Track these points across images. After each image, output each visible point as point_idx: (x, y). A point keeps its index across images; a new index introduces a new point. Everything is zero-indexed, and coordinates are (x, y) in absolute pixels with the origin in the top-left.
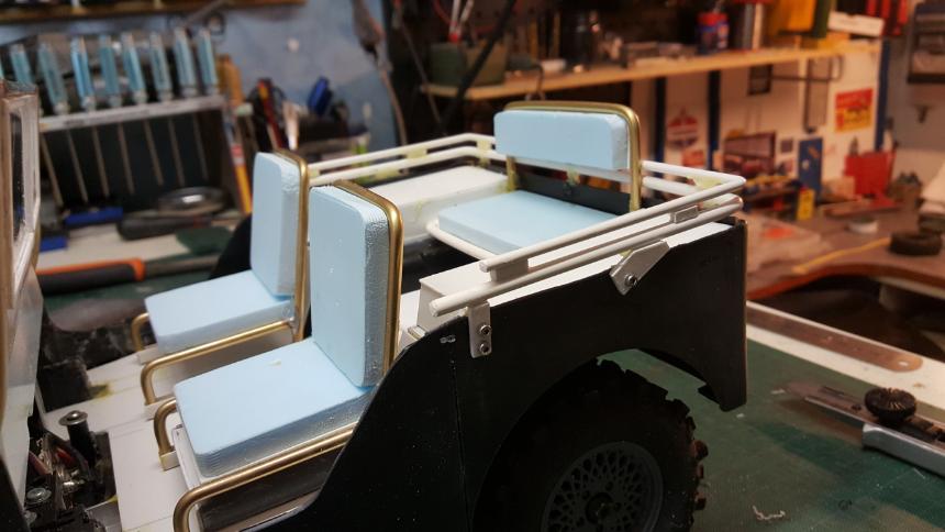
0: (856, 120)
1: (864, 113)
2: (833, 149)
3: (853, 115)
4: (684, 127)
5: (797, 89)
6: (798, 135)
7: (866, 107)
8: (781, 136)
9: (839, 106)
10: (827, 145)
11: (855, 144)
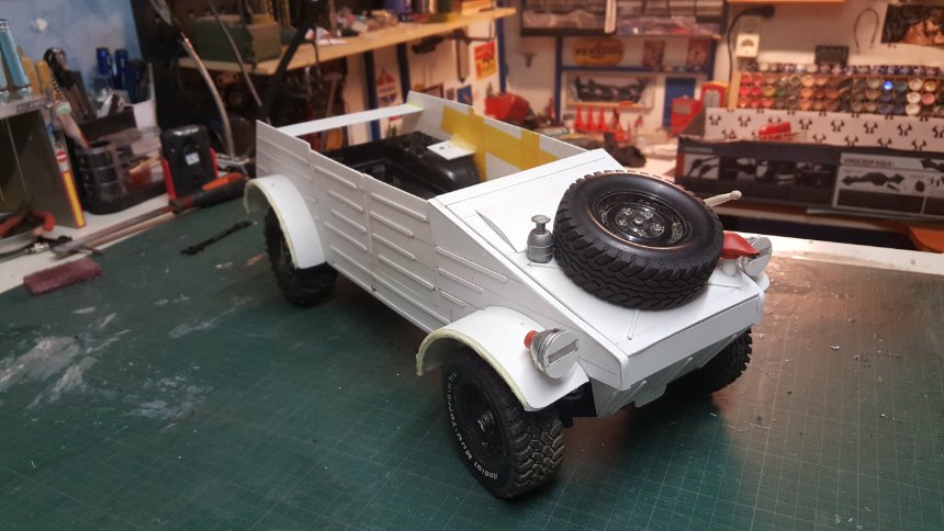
0: (488, 68)
1: (491, 62)
2: (477, 93)
3: (486, 64)
4: (386, 86)
5: (451, 46)
6: (457, 85)
7: (492, 58)
8: (446, 87)
9: (477, 58)
10: (474, 90)
11: (489, 89)
